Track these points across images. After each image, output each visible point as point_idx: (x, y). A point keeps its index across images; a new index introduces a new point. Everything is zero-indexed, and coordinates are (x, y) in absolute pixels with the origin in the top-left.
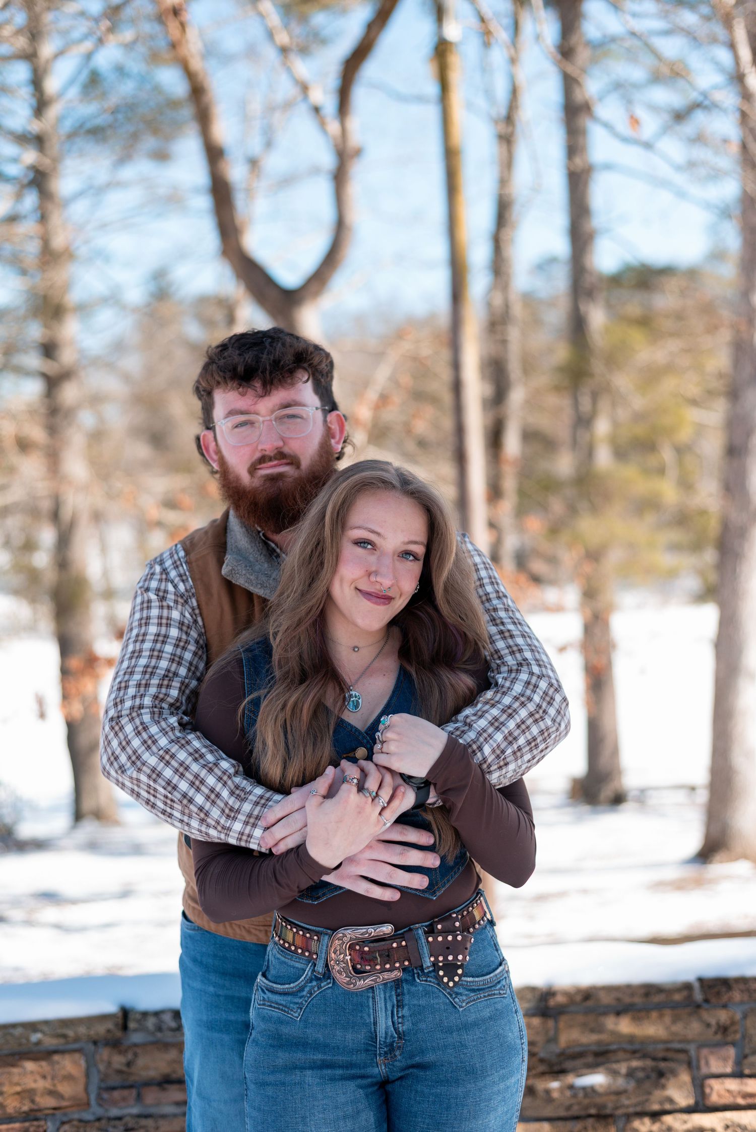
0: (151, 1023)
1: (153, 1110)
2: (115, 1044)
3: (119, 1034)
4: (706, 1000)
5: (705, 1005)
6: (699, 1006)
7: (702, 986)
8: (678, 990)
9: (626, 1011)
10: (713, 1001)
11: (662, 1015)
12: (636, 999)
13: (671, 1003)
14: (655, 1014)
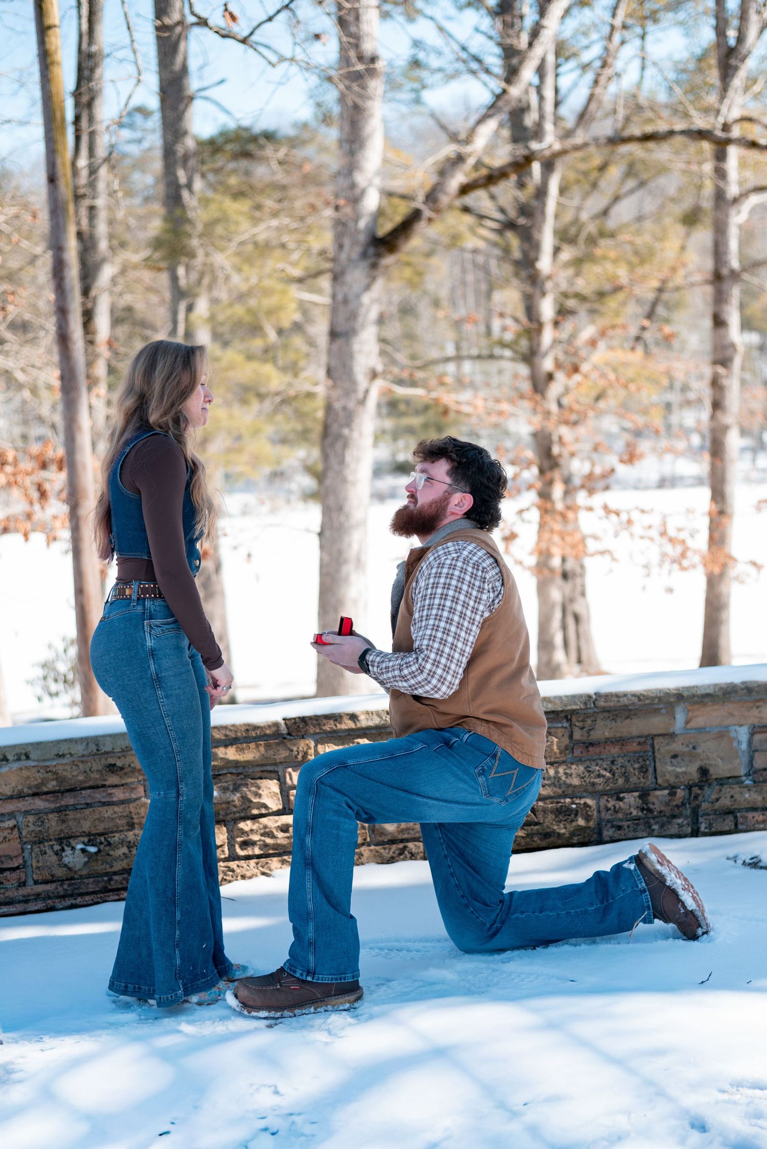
4: (289, 734)
5: (288, 737)
6: (285, 738)
7: (286, 724)
8: (269, 726)
9: (232, 744)
10: (294, 734)
11: (257, 746)
12: (239, 734)
13: (264, 737)
14: (252, 745)
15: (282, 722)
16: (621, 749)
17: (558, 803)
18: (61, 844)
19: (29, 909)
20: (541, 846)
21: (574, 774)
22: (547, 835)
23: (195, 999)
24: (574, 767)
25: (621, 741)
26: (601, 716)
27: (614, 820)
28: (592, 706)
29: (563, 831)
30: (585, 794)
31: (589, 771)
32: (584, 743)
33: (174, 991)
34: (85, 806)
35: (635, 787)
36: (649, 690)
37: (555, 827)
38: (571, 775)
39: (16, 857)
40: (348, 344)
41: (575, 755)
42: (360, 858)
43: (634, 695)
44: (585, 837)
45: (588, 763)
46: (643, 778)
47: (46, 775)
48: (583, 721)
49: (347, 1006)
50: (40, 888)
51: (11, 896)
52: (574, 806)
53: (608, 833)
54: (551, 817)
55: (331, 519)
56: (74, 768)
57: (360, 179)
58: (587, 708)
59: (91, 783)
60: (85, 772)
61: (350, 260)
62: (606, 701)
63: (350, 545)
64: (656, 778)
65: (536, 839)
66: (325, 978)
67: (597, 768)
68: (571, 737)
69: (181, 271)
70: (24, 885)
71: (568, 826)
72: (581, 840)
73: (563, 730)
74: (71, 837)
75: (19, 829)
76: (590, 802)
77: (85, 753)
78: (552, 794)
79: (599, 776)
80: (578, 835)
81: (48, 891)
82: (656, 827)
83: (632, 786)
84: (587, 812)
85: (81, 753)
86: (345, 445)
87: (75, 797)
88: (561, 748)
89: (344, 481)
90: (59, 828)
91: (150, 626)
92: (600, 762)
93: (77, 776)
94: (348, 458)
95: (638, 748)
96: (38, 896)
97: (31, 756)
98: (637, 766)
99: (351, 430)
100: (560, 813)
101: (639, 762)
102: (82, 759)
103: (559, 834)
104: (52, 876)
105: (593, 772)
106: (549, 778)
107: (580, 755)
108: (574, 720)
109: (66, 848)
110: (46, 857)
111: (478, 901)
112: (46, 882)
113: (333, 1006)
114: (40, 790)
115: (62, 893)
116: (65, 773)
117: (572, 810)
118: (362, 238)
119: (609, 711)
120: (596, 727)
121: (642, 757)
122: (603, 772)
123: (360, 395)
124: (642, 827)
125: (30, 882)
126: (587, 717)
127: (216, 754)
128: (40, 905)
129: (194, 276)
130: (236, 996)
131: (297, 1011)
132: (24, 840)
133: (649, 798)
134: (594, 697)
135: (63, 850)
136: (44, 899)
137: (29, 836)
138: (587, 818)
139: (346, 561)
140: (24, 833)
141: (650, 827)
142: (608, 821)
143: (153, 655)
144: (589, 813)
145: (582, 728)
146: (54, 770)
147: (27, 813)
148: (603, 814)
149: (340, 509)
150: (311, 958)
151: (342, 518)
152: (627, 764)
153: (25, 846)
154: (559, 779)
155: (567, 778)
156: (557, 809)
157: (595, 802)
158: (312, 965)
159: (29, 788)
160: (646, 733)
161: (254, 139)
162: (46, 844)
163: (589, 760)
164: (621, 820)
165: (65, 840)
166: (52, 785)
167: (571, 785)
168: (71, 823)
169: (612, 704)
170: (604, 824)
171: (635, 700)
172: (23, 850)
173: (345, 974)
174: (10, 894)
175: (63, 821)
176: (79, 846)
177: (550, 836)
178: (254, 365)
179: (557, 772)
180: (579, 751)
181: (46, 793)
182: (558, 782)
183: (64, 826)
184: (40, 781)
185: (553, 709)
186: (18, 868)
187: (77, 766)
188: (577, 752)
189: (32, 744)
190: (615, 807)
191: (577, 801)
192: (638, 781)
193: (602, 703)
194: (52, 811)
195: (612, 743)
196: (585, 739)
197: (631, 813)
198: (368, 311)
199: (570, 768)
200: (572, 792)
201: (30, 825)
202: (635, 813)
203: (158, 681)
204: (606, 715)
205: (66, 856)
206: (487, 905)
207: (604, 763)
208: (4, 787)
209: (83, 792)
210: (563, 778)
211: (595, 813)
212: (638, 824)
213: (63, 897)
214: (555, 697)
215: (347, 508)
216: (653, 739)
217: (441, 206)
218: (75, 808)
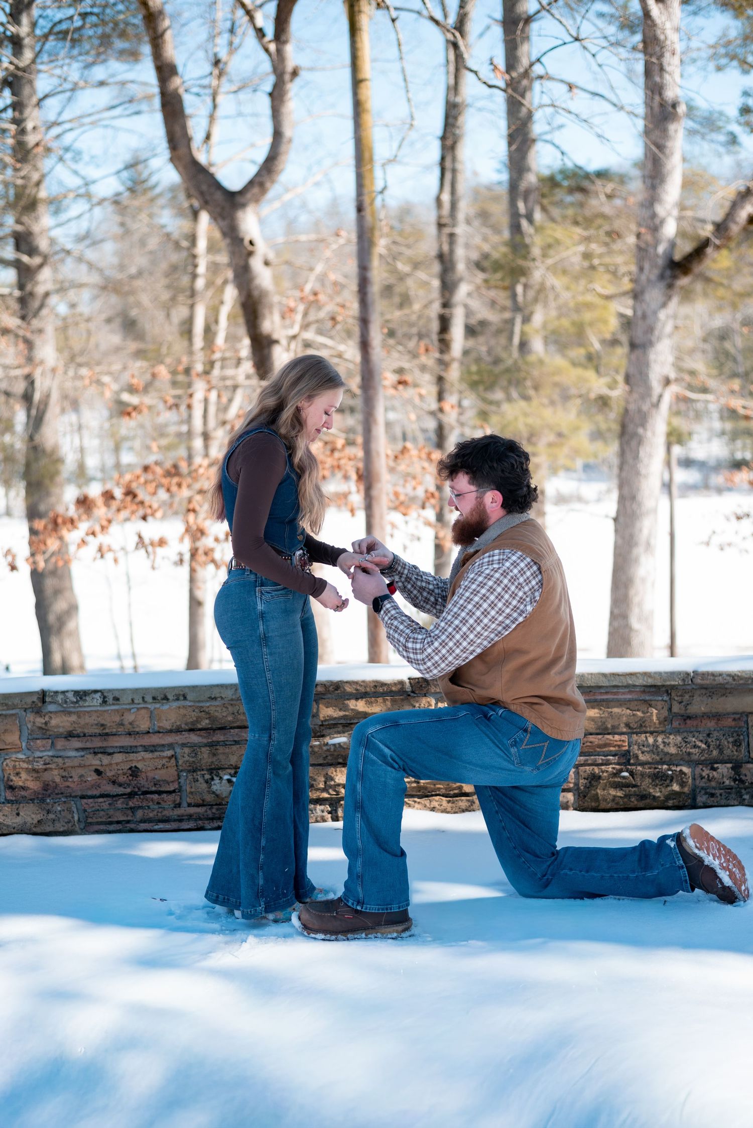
0: (60, 698)
1: (61, 754)
2: (38, 712)
3: (40, 704)
4: (413, 692)
5: (412, 694)
6: (409, 695)
7: (410, 682)
8: (395, 684)
9: (362, 698)
10: (417, 692)
11: (385, 701)
12: (368, 689)
13: (390, 693)
14: (380, 700)
15: (407, 681)
16: (717, 723)
17: (655, 768)
18: (211, 774)
19: (182, 828)
20: (638, 806)
21: (672, 744)
22: (643, 797)
23: (271, 916)
24: (672, 737)
25: (717, 716)
26: (698, 692)
27: (708, 787)
28: (690, 682)
29: (658, 794)
30: (681, 762)
31: (686, 742)
32: (683, 716)
33: (254, 906)
34: (233, 743)
35: (729, 759)
36: (743, 672)
37: (651, 791)
38: (668, 745)
39: (173, 782)
40: (645, 354)
41: (673, 726)
42: (472, 805)
43: (729, 675)
44: (680, 801)
45: (685, 734)
46: (737, 751)
47: (200, 714)
48: (681, 696)
49: (395, 935)
50: (192, 810)
51: (168, 815)
52: (670, 773)
53: (701, 799)
54: (648, 781)
55: (624, 506)
56: (224, 709)
57: (660, 210)
58: (684, 685)
59: (238, 724)
60: (233, 714)
61: (649, 280)
62: (703, 679)
63: (641, 530)
64: (749, 752)
65: (633, 800)
66: (371, 908)
67: (694, 739)
68: (670, 709)
69: (519, 289)
70: (179, 807)
71: (663, 790)
72: (677, 804)
73: (663, 703)
74: (219, 769)
75: (176, 759)
76: (685, 769)
77: (234, 697)
78: (650, 760)
79: (695, 746)
80: (674, 799)
81: (198, 813)
82: (746, 797)
83: (726, 758)
84: (682, 779)
85: (230, 697)
86: (640, 442)
87: (225, 734)
88: (661, 719)
89: (638, 473)
90: (210, 760)
91: (261, 592)
92: (696, 734)
93: (226, 716)
94: (642, 454)
95: (733, 723)
96: (190, 817)
97: (188, 697)
98: (731, 740)
99: (645, 429)
100: (657, 778)
101: (733, 737)
102: (232, 702)
103: (654, 797)
104: (203, 801)
105: (689, 743)
106: (648, 746)
107: (678, 726)
108: (673, 694)
109: (215, 778)
110: (198, 784)
111: (528, 852)
112: (198, 806)
113: (382, 934)
114: (195, 727)
115: (211, 816)
116: (216, 714)
117: (668, 776)
118: (660, 262)
119: (706, 689)
120: (694, 701)
121: (736, 731)
122: (699, 744)
123: (655, 399)
124: (734, 796)
125: (185, 804)
126: (685, 693)
127: (348, 705)
128: (192, 825)
129: (531, 294)
130: (299, 918)
131: (349, 936)
132: (181, 768)
133: (742, 770)
134: (692, 674)
135: (212, 779)
136: (196, 820)
137: (184, 765)
138: (682, 784)
139: (636, 544)
140: (180, 762)
141: (741, 796)
142: (702, 788)
143: (262, 617)
144: (684, 780)
145: (680, 703)
146: (207, 710)
147: (183, 745)
148: (697, 782)
149: (633, 498)
150: (360, 889)
151: (634, 506)
152: (721, 737)
153: (181, 773)
154: (658, 747)
155: (664, 746)
156: (654, 774)
157: (690, 770)
158: (361, 896)
159: (186, 724)
160: (741, 711)
161: (587, 176)
162: (199, 773)
163: (687, 732)
164: (714, 788)
165: (214, 771)
166: (205, 723)
167: (668, 753)
168: (221, 757)
169: (708, 682)
170: (698, 790)
171: (730, 679)
172: (179, 778)
173: (391, 904)
174: (166, 813)
175: (214, 755)
176: (226, 777)
177: (647, 798)
178: (579, 371)
179: (656, 741)
180: (677, 722)
181: (200, 730)
182: (657, 749)
183: (214, 759)
184: (195, 719)
185: (653, 684)
186: (174, 791)
187: (227, 708)
188: (676, 724)
189: (189, 687)
190: (709, 776)
191: (674, 768)
192: (732, 754)
193: (698, 681)
194: (206, 745)
195: (709, 717)
196: (682, 712)
197: (723, 783)
198: (663, 327)
199: (668, 738)
200: (671, 761)
201: (185, 755)
202: (727, 782)
203: (265, 640)
204: (704, 691)
205: (214, 784)
206: (538, 857)
207: (701, 735)
208: (165, 722)
209: (232, 731)
210: (661, 747)
211: (690, 781)
212: (730, 793)
213: (212, 819)
214: (655, 673)
215: (639, 498)
216: (747, 716)
217: (732, 234)
218: (225, 744)
